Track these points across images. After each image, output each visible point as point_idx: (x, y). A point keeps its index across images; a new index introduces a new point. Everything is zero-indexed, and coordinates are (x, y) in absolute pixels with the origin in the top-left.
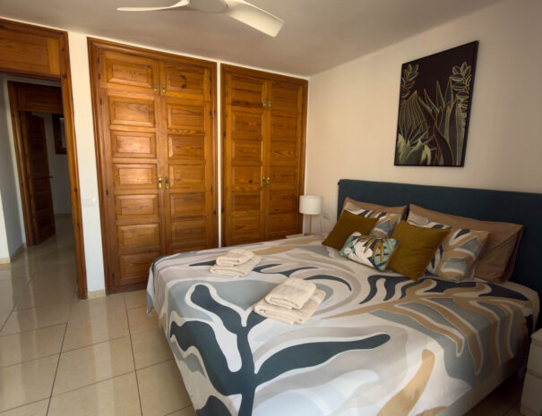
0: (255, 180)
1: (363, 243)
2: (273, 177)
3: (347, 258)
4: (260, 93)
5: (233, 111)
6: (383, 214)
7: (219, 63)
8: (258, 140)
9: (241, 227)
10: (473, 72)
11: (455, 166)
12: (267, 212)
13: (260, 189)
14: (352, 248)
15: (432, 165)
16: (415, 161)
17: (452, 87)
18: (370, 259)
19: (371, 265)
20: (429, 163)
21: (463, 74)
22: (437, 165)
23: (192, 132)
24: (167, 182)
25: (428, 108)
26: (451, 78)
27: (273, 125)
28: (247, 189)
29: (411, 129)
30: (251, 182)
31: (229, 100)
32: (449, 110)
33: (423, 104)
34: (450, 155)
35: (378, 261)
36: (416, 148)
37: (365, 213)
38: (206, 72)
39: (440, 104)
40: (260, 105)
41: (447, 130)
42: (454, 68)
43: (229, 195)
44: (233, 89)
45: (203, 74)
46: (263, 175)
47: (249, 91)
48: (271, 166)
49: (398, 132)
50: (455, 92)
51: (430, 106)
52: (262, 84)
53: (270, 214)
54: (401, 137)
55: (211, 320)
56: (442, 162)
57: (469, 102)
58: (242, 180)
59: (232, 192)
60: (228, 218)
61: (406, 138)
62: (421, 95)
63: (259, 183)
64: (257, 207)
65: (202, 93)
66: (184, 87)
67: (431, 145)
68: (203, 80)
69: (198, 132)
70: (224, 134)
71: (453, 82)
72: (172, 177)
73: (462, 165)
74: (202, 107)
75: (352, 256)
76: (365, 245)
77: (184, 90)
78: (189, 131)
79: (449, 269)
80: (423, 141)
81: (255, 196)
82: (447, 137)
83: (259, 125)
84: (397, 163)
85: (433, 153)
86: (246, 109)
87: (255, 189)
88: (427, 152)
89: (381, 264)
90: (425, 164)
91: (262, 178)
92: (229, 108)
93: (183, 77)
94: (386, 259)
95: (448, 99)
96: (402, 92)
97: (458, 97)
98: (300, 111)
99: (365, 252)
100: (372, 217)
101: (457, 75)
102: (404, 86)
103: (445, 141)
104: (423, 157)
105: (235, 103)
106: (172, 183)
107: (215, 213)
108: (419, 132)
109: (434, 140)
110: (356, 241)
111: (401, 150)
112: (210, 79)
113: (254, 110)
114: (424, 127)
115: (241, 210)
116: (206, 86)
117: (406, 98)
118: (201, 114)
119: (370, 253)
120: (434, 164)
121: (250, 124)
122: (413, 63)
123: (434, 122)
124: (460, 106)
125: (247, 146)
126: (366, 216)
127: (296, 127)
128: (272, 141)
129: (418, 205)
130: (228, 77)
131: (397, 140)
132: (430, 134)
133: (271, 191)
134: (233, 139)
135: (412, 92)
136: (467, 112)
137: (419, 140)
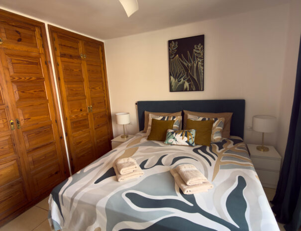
0: (83, 109)
1: (180, 135)
2: (93, 105)
3: (171, 144)
4: (77, 49)
5: (62, 61)
6: (174, 117)
7: (46, 23)
8: (82, 81)
9: (80, 142)
10: (203, 48)
11: (201, 90)
12: (94, 129)
13: (87, 114)
14: (174, 138)
15: (190, 91)
16: (181, 89)
17: (195, 54)
18: (187, 142)
19: (188, 145)
20: (188, 89)
21: (200, 49)
22: (192, 90)
23: (34, 78)
24: (18, 122)
25: (185, 63)
26: (194, 50)
27: (89, 71)
28: (80, 116)
29: (177, 73)
30: (81, 110)
31: (58, 53)
32: (195, 65)
33: (182, 61)
34: (197, 85)
35: (191, 142)
36: (180, 83)
37: (164, 118)
38: (37, 30)
39: (191, 62)
40: (79, 57)
41: (195, 74)
42: (195, 46)
43: (69, 122)
44: (59, 45)
45: (35, 31)
46: (88, 104)
47: (70, 47)
48: (92, 98)
49: (170, 75)
50: (197, 57)
51: (186, 62)
52: (78, 43)
53: (95, 129)
54: (172, 78)
55: (172, 213)
56: (194, 89)
57: (203, 62)
58: (76, 110)
59: (71, 120)
60: (71, 139)
61: (175, 78)
62: (180, 56)
63: (86, 111)
64: (87, 126)
65: (36, 47)
66: (19, 40)
67: (188, 81)
68: (35, 36)
69: (38, 79)
70: (59, 79)
71: (196, 53)
72: (21, 118)
73: (203, 90)
74: (38, 58)
75: (174, 143)
76: (182, 135)
77: (20, 42)
78: (31, 78)
79: (216, 137)
80: (184, 79)
81: (85, 119)
82: (195, 77)
83: (81, 71)
84: (171, 90)
85: (190, 85)
86: (71, 60)
87: (85, 115)
88: (187, 85)
89: (193, 143)
90: (186, 90)
91: (88, 106)
92: (59, 59)
93: (17, 32)
94: (194, 140)
95: (194, 60)
96: (170, 55)
97: (198, 59)
98: (102, 62)
99: (183, 139)
100: (169, 120)
101: (197, 49)
102: (171, 52)
103: (194, 79)
104: (185, 87)
105: (63, 55)
106: (22, 123)
107: (62, 138)
108: (181, 75)
109: (189, 79)
110: (175, 134)
111: (173, 84)
112: (41, 36)
113: (75, 61)
114: (184, 73)
115: (78, 131)
116: (39, 42)
117: (173, 58)
118: (38, 64)
119: (186, 139)
120: (191, 90)
121: (75, 70)
122: (175, 41)
123: (188, 71)
124: (200, 63)
125: (74, 86)
126: (166, 120)
127: (101, 71)
128: (89, 81)
129: (187, 110)
130: (55, 36)
131: (170, 79)
132: (187, 76)
133: (93, 114)
134: (65, 82)
135: (175, 55)
136: (203, 66)
137: (182, 79)
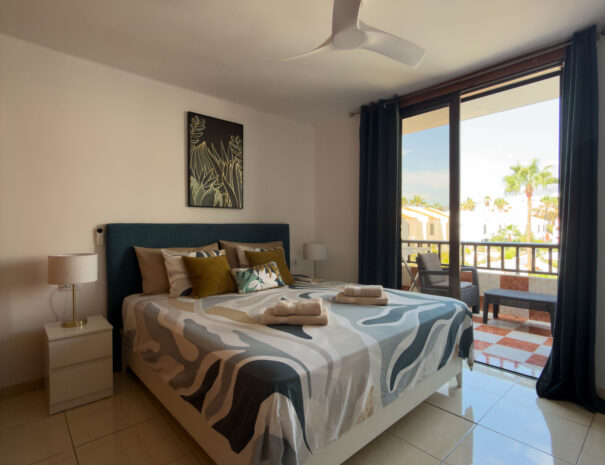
10: (242, 144)
11: (238, 208)
14: (258, 279)
15: (223, 207)
16: (209, 203)
17: (232, 150)
20: (221, 205)
21: (237, 143)
22: (227, 207)
25: (216, 160)
26: (230, 142)
29: (203, 174)
32: (231, 166)
33: (212, 155)
34: (235, 199)
36: (209, 191)
39: (225, 160)
42: (231, 136)
49: (190, 174)
50: (234, 155)
51: (218, 159)
54: (194, 182)
56: (230, 205)
57: (242, 164)
61: (200, 181)
62: (208, 145)
67: (222, 190)
71: (232, 147)
73: (242, 208)
80: (215, 186)
82: (232, 187)
84: (190, 205)
85: (224, 197)
88: (219, 197)
90: (218, 206)
95: (230, 158)
96: (191, 137)
97: (236, 159)
101: (234, 142)
102: (192, 133)
103: (230, 189)
104: (216, 201)
108: (210, 178)
109: (223, 188)
110: (255, 271)
111: (195, 192)
114: (215, 175)
117: (197, 145)
120: (225, 207)
123: (222, 173)
124: (237, 165)
132: (220, 182)
135: (201, 142)
136: (242, 170)
137: (212, 185)
